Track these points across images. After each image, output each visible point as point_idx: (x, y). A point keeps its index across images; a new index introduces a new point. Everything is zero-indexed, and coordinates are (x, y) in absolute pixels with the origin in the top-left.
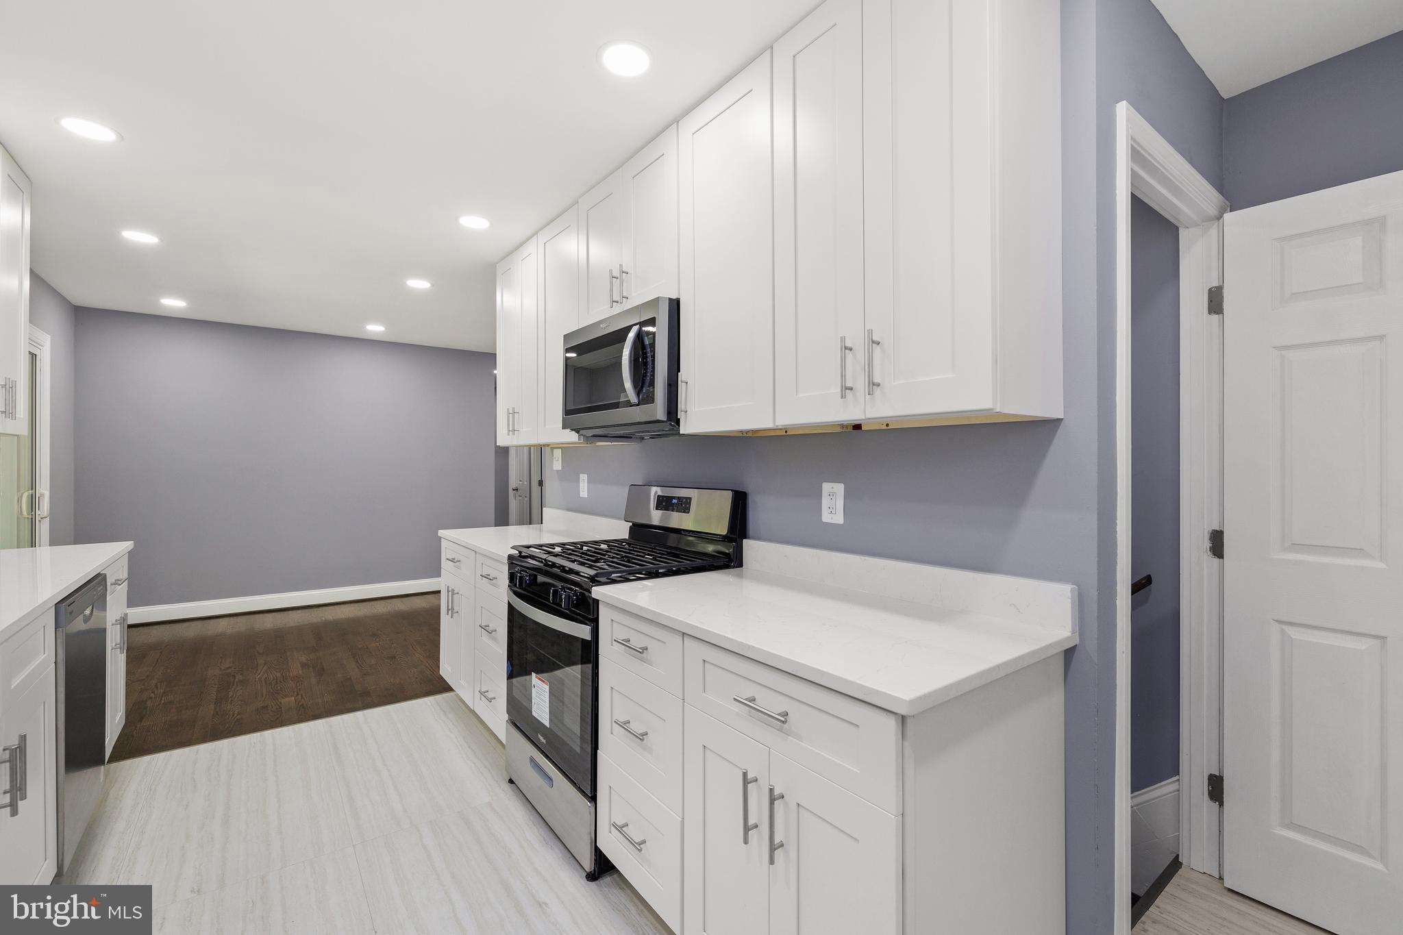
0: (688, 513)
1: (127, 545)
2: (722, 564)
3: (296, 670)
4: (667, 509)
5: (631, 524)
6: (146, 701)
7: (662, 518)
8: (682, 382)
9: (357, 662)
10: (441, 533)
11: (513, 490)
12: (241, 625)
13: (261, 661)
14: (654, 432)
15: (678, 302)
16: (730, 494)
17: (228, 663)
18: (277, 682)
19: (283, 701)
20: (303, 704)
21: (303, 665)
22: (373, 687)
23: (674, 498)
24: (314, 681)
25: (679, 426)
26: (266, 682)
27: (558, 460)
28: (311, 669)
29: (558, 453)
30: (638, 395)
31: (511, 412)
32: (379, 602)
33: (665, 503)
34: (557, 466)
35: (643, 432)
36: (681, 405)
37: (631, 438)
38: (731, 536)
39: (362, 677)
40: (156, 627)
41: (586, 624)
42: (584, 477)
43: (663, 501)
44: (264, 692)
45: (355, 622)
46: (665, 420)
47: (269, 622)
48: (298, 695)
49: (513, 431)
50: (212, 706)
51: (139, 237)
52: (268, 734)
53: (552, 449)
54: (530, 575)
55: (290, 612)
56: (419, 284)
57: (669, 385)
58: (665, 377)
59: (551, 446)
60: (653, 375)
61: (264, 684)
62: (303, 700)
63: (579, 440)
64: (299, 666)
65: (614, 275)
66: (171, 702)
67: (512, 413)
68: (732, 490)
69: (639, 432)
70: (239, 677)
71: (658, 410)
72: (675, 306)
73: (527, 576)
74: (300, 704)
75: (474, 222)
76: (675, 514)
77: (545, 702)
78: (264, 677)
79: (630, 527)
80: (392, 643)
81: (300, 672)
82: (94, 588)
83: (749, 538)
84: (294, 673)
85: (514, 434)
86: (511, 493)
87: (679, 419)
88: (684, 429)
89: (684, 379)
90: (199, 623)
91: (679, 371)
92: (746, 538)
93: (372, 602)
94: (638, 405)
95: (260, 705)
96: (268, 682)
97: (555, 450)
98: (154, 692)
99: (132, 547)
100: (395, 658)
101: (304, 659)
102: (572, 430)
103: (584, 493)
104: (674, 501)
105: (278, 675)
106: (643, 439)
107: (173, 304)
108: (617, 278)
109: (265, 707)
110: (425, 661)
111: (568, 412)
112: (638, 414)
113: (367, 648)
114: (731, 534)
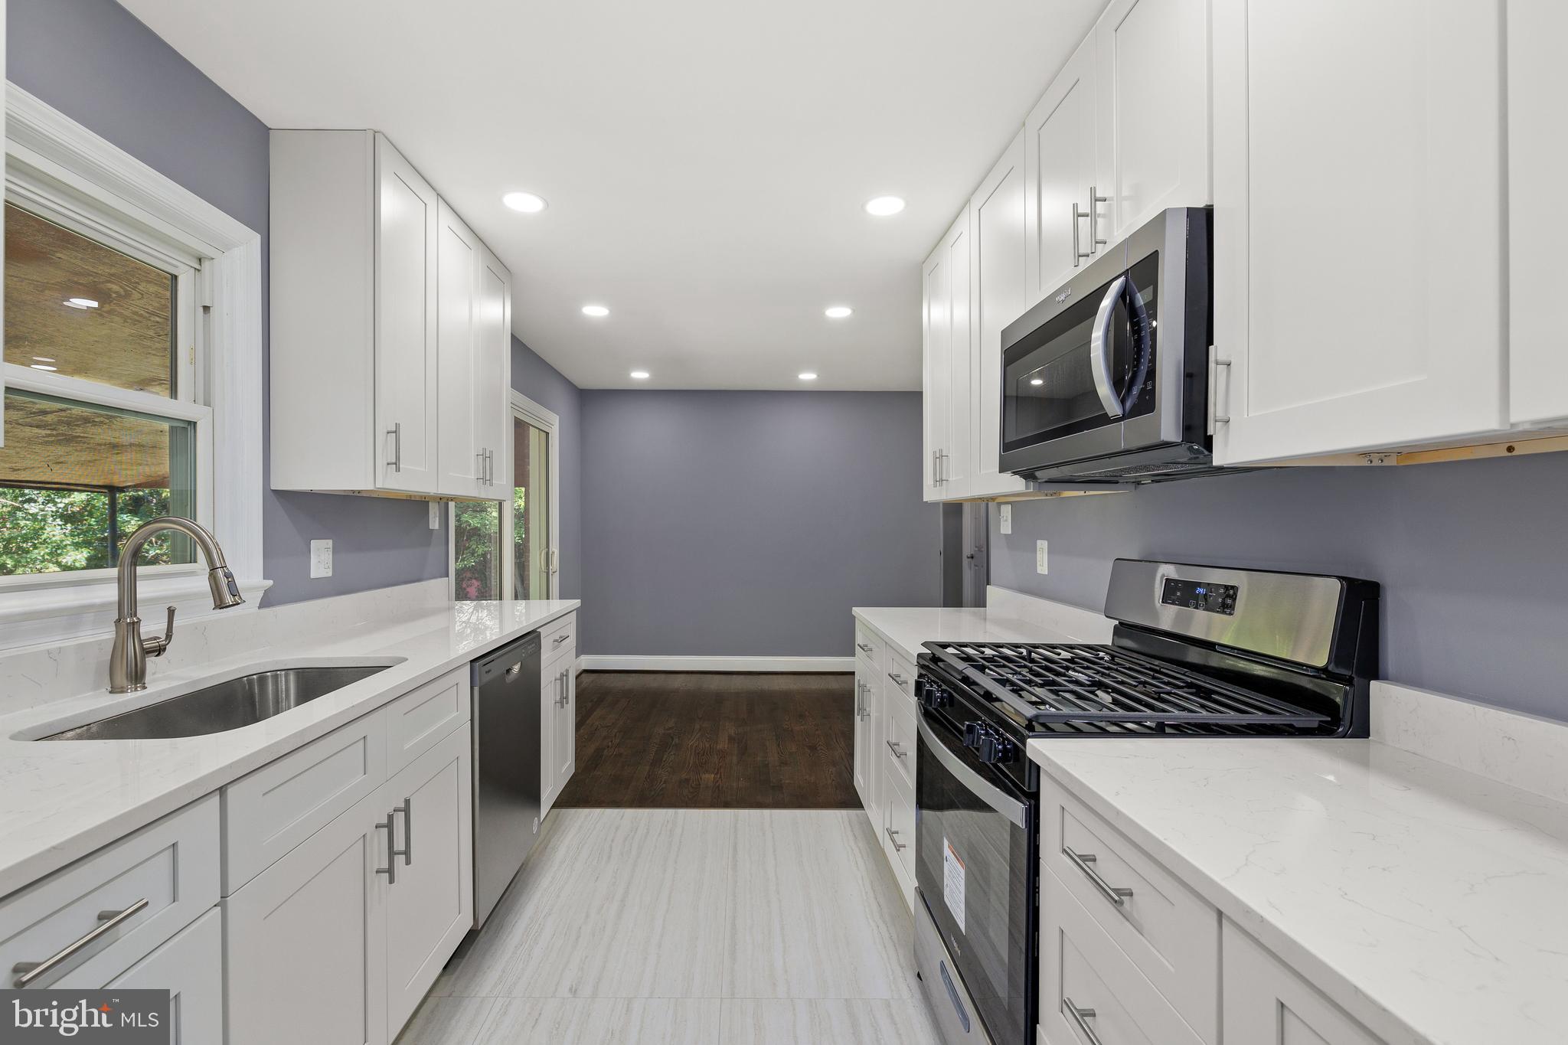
0: (1230, 614)
1: (576, 603)
2: (1316, 725)
3: (723, 744)
4: (1184, 603)
5: (1117, 622)
6: (605, 749)
7: (1178, 618)
8: (1217, 363)
9: (779, 745)
10: (857, 611)
11: (968, 558)
12: (691, 683)
13: (697, 726)
14: (1158, 467)
15: (1208, 213)
16: (1335, 586)
17: (671, 724)
18: (704, 752)
19: (703, 776)
20: (718, 786)
21: (731, 739)
22: (787, 781)
23: (1199, 584)
24: (735, 759)
25: (1210, 450)
26: (695, 751)
27: (1006, 520)
28: (736, 745)
29: (1006, 511)
30: (1123, 402)
31: (938, 456)
32: (814, 677)
33: (1179, 593)
34: (1006, 528)
35: (1136, 469)
36: (1216, 407)
37: (1117, 483)
38: (1337, 671)
39: (780, 766)
40: (634, 675)
41: (1017, 798)
42: (1042, 545)
43: (1176, 589)
44: (691, 762)
45: (787, 695)
46: (1180, 440)
47: (715, 684)
48: (717, 773)
49: (939, 481)
50: (647, 768)
51: (595, 312)
52: (681, 812)
53: (999, 504)
54: (943, 691)
55: (734, 676)
56: (838, 312)
57: (1189, 376)
58: (1179, 363)
59: (998, 501)
60: (1153, 361)
61: (693, 753)
62: (720, 781)
63: (1027, 488)
64: (727, 738)
65: (1080, 211)
66: (621, 755)
67: (940, 457)
68: (1340, 578)
69: (1128, 470)
70: (676, 740)
71: (1167, 422)
72: (1202, 222)
73: (938, 691)
74: (717, 784)
75: (885, 206)
76: (1201, 615)
77: (960, 892)
78: (695, 745)
79: (1115, 627)
80: (817, 730)
81: (726, 746)
82: (529, 640)
83: (1385, 678)
84: (720, 747)
85: (941, 485)
86: (965, 562)
87: (1211, 437)
88: (1220, 457)
89: (1221, 357)
90: (663, 676)
91: (1211, 343)
92: (1376, 677)
93: (808, 676)
94: (1123, 418)
95: (684, 776)
96: (697, 751)
97: (1003, 507)
98: (612, 741)
99: (580, 605)
100: (816, 749)
101: (732, 731)
102: (1015, 473)
103: (1043, 568)
104: (1201, 591)
105: (707, 745)
106: (1139, 483)
107: (640, 376)
108: (1087, 216)
109: (687, 780)
110: (846, 760)
111: (1007, 446)
112: (1123, 435)
113: (792, 731)
114: (1337, 664)
